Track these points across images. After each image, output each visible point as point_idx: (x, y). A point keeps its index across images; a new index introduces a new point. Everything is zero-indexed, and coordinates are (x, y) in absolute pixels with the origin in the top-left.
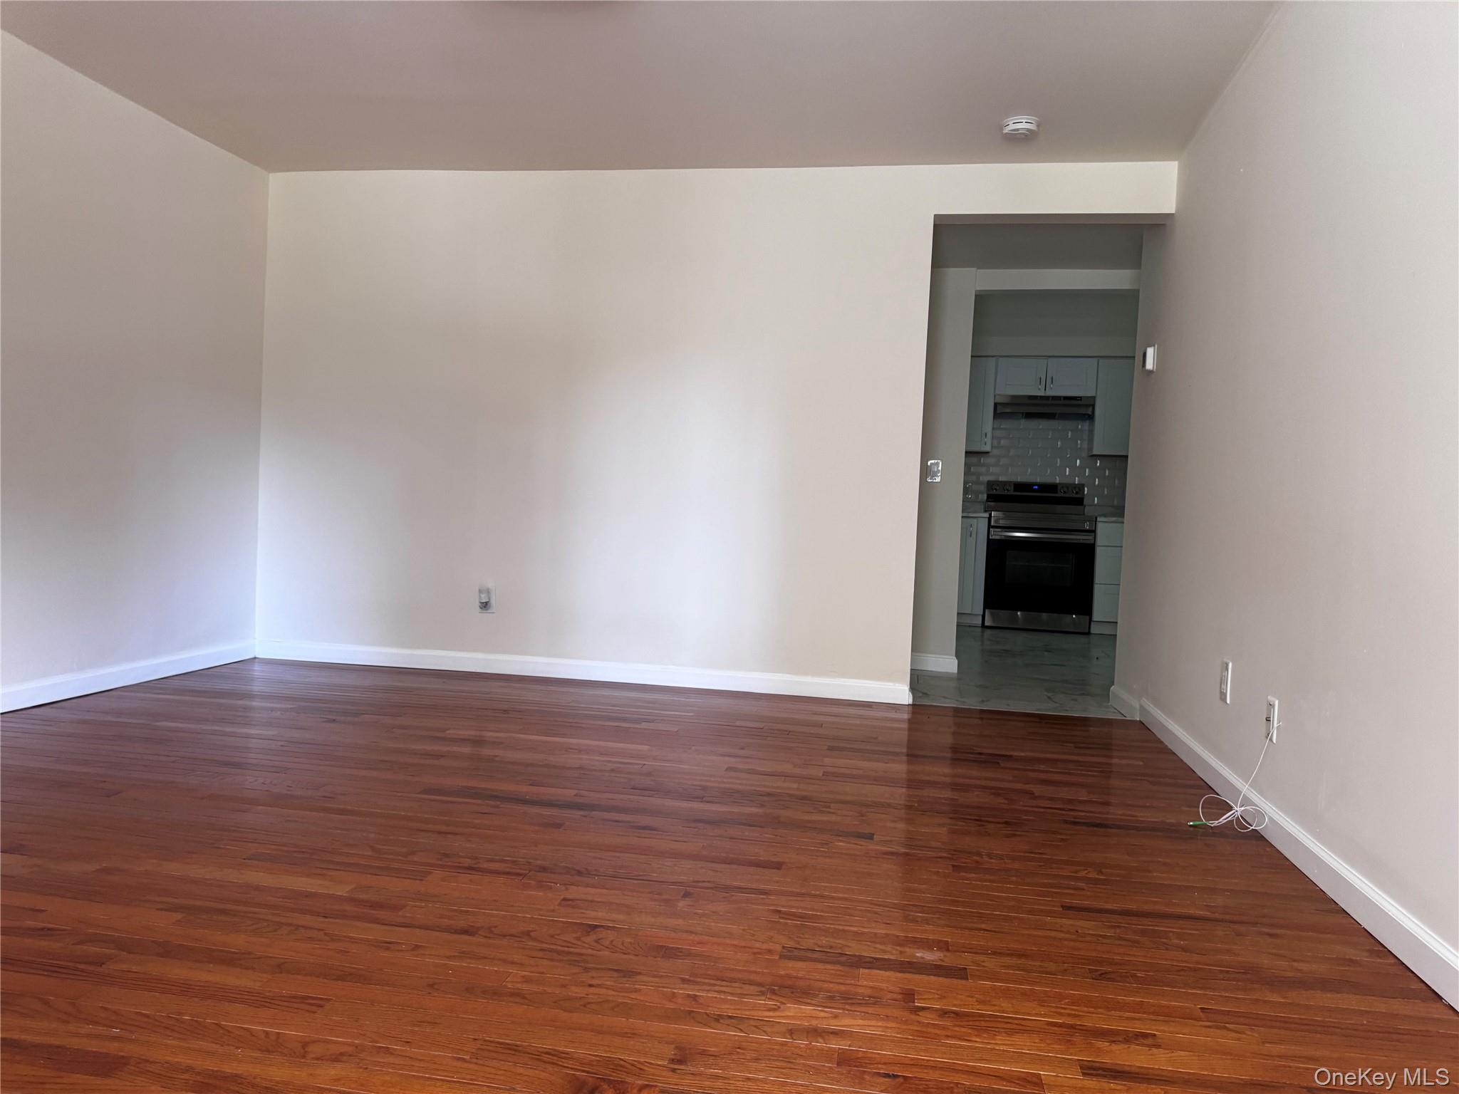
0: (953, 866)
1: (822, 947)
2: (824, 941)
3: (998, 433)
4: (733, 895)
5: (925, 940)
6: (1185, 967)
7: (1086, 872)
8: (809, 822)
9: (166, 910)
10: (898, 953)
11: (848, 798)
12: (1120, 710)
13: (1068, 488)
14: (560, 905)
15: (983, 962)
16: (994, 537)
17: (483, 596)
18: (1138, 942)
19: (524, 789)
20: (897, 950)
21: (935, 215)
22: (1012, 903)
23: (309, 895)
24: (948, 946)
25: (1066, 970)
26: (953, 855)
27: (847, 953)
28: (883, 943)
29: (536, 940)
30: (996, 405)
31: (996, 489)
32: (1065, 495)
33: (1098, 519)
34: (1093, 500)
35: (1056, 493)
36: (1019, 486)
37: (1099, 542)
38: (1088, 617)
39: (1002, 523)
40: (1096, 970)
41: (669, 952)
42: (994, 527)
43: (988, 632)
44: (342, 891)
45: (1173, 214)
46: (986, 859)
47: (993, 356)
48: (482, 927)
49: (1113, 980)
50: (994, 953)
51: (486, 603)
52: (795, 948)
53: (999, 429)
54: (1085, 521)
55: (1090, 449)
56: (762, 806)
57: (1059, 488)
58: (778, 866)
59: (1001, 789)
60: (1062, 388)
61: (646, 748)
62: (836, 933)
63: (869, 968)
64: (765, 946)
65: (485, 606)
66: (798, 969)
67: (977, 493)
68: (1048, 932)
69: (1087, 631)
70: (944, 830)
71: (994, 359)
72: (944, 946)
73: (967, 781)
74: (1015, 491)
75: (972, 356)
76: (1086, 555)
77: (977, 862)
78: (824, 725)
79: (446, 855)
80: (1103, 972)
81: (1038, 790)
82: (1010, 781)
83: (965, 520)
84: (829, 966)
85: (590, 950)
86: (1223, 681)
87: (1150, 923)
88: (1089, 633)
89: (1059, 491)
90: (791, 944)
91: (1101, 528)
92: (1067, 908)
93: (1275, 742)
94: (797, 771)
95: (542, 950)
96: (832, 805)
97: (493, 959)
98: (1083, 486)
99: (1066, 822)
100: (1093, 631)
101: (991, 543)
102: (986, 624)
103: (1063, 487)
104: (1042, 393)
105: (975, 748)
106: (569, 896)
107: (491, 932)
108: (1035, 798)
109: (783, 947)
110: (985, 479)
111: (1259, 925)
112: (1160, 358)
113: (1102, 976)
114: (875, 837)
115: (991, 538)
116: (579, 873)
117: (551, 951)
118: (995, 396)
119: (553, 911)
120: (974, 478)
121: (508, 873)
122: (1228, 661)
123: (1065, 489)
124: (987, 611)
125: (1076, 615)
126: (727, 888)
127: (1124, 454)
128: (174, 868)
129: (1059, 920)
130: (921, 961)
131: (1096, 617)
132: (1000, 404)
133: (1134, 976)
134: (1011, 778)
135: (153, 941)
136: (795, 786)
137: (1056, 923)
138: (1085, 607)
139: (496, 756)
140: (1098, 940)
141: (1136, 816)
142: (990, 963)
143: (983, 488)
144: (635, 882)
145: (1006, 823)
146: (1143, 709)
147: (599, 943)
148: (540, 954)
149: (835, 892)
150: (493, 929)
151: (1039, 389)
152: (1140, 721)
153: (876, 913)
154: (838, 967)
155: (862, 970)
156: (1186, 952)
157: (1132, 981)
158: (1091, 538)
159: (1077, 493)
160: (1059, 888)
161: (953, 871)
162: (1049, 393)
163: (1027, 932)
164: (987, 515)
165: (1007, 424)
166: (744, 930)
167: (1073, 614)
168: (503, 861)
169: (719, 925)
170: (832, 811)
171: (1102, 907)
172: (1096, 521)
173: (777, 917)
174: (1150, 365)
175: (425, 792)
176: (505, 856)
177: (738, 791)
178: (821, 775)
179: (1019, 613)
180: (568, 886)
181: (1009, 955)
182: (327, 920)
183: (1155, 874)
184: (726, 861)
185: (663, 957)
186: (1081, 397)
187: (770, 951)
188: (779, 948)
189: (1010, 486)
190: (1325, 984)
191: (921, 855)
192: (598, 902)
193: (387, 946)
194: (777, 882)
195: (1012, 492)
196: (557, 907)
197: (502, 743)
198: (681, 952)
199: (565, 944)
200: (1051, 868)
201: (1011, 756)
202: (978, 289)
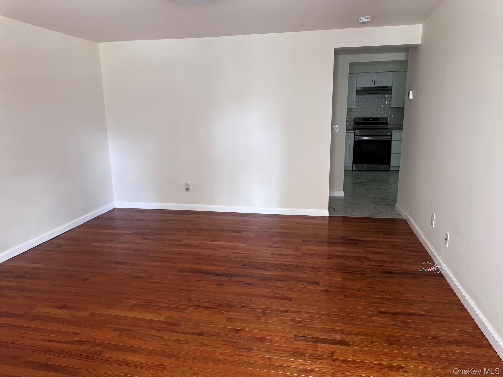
0: (345, 295)
1: (306, 335)
2: (307, 332)
3: (358, 100)
4: (278, 313)
5: (337, 330)
6: (415, 337)
7: (386, 295)
8: (299, 277)
9: (113, 331)
10: (329, 336)
11: (311, 265)
12: (399, 213)
13: (382, 119)
14: (227, 321)
15: (354, 338)
16: (357, 139)
17: (187, 186)
18: (400, 327)
19: (209, 268)
20: (328, 335)
21: (334, 48)
22: (363, 311)
23: (153, 321)
24: (343, 332)
25: (379, 340)
26: (344, 290)
27: (314, 337)
28: (324, 332)
29: (222, 337)
30: (357, 91)
31: (357, 121)
32: (381, 122)
33: (393, 131)
34: (391, 124)
35: (378, 121)
36: (365, 119)
37: (393, 139)
38: (389, 165)
39: (359, 134)
40: (388, 340)
41: (261, 340)
42: (356, 136)
43: (354, 172)
44: (162, 319)
45: (420, 44)
46: (355, 291)
47: (355, 73)
48: (205, 332)
49: (393, 344)
50: (358, 334)
51: (188, 189)
52: (298, 336)
53: (358, 98)
54: (388, 132)
55: (390, 104)
56: (284, 271)
57: (379, 119)
58: (290, 299)
59: (359, 257)
60: (380, 84)
61: (245, 245)
62: (310, 329)
63: (320, 343)
64: (289, 336)
65: (187, 189)
66: (299, 345)
67: (350, 122)
68: (374, 324)
69: (388, 170)
70: (341, 279)
71: (356, 74)
72: (342, 332)
73: (348, 254)
74: (364, 121)
75: (349, 73)
76: (388, 144)
77: (352, 293)
78: (301, 230)
79: (190, 300)
80: (390, 341)
81: (371, 256)
82: (362, 253)
83: (346, 134)
84: (308, 343)
85: (238, 340)
86: (432, 219)
87: (405, 318)
88: (389, 171)
89: (379, 120)
90: (297, 334)
91: (394, 134)
92: (380, 312)
93: (448, 247)
94: (294, 253)
95: (224, 341)
96: (306, 269)
97: (210, 346)
98: (388, 118)
99: (380, 272)
100: (390, 170)
101: (355, 141)
102: (353, 169)
103: (381, 119)
104: (373, 86)
105: (351, 237)
106: (229, 317)
107: (208, 334)
108: (370, 261)
109: (295, 336)
110: (353, 117)
111: (439, 317)
112: (414, 95)
113: (390, 343)
114: (320, 283)
115: (355, 140)
116: (231, 306)
117: (226, 341)
118: (356, 87)
119: (225, 324)
120: (349, 117)
121: (210, 308)
122: (434, 213)
123: (381, 120)
124: (354, 165)
125: (384, 165)
126: (276, 310)
127: (403, 107)
128: (111, 312)
129: (377, 318)
130: (336, 339)
131: (392, 164)
132: (359, 90)
133: (400, 342)
134: (362, 251)
135: (113, 344)
136: (293, 260)
137: (376, 320)
138: (388, 162)
139: (199, 252)
140: (389, 327)
141: (402, 268)
142: (357, 339)
143: (352, 120)
144: (248, 309)
145: (361, 274)
146: (406, 216)
147: (240, 337)
148: (223, 343)
149: (309, 310)
150: (208, 333)
151: (372, 84)
152: (405, 219)
153: (321, 319)
154: (311, 343)
155: (318, 344)
156: (416, 330)
157: (399, 345)
158: (390, 138)
159: (385, 121)
160: (378, 303)
161: (345, 298)
162: (376, 85)
163: (367, 324)
164: (354, 131)
165: (360, 97)
166: (282, 329)
167: (384, 164)
168: (207, 302)
169: (275, 327)
170: (306, 272)
171: (390, 311)
172: (392, 132)
173: (292, 323)
174: (411, 97)
175: (180, 271)
176: (208, 300)
177: (275, 264)
178: (301, 254)
179: (365, 165)
180: (228, 312)
181: (362, 335)
182: (160, 332)
183: (407, 295)
184: (275, 298)
185: (260, 342)
186: (387, 87)
187: (291, 338)
188: (293, 336)
189: (362, 119)
190: (457, 342)
191: (334, 291)
192: (238, 319)
193: (179, 342)
194: (291, 307)
195: (363, 122)
196: (226, 322)
197: (199, 246)
198: (264, 340)
199: (230, 338)
200: (375, 294)
201: (362, 240)
202: (350, 62)
